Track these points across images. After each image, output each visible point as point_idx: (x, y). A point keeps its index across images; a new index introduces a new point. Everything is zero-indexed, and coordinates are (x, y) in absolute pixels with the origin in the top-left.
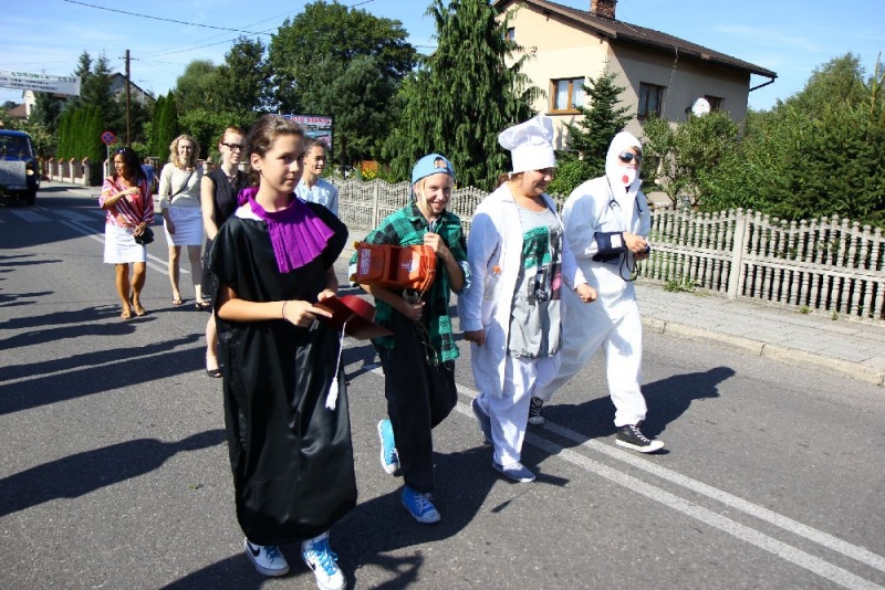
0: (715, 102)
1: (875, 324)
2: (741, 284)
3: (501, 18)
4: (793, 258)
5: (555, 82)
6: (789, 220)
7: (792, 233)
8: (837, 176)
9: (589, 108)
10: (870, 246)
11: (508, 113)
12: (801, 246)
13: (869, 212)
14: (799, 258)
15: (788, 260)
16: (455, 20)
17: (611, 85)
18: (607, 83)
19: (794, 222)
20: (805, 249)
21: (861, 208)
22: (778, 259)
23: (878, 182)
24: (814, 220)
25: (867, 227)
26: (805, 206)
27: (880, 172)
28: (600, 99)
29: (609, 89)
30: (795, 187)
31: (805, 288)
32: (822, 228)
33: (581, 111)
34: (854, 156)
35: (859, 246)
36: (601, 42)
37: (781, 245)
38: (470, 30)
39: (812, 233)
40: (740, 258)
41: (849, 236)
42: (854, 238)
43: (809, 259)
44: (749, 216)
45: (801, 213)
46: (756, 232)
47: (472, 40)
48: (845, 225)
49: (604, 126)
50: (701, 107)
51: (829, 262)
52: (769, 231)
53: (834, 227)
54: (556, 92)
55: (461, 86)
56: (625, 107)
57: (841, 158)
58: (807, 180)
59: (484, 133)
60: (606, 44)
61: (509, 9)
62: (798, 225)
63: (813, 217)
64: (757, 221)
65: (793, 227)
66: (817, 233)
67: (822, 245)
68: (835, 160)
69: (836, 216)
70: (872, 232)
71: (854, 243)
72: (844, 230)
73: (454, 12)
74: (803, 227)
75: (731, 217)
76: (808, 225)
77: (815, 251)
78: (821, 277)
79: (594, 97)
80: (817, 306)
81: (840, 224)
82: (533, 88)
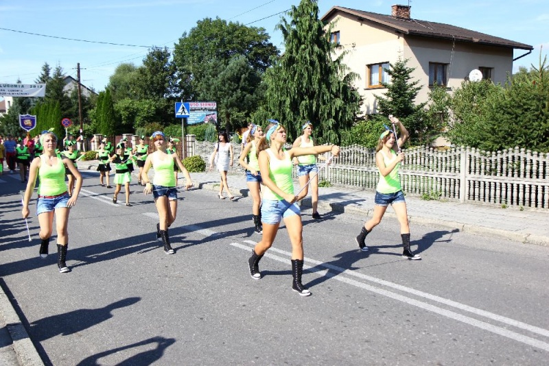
0: (486, 72)
1: (545, 212)
2: (467, 193)
3: (326, 28)
4: (496, 174)
5: (370, 66)
6: (491, 151)
7: (493, 159)
8: (516, 123)
9: (391, 84)
10: (538, 164)
11: (335, 91)
12: (499, 167)
13: (538, 144)
14: (498, 174)
15: (492, 176)
16: (295, 32)
17: (405, 67)
18: (402, 66)
19: (494, 153)
20: (502, 169)
21: (532, 141)
22: (486, 176)
23: (541, 125)
24: (505, 150)
25: (535, 153)
26: (500, 142)
27: (541, 119)
28: (397, 77)
29: (404, 70)
30: (493, 131)
31: (504, 192)
32: (510, 156)
33: (385, 86)
34: (526, 110)
35: (532, 165)
36: (399, 38)
37: (488, 167)
38: (305, 38)
39: (505, 159)
40: (464, 176)
41: (525, 159)
42: (528, 159)
43: (504, 175)
44: (468, 150)
45: (498, 147)
46: (473, 160)
47: (307, 45)
48: (523, 153)
49: (401, 95)
50: (476, 76)
51: (516, 175)
52: (480, 159)
53: (516, 154)
54: (371, 73)
55: (301, 75)
56: (415, 81)
57: (519, 111)
58: (499, 127)
59: (318, 106)
60: (402, 39)
61: (331, 22)
62: (496, 155)
63: (504, 148)
64: (473, 153)
65: (494, 156)
66: (507, 158)
67: (511, 166)
68: (516, 113)
69: (517, 148)
70: (538, 155)
71: (528, 163)
72: (522, 155)
73: (294, 27)
74: (499, 155)
75: (458, 152)
76: (502, 153)
77: (507, 169)
78: (512, 185)
79: (394, 76)
80: (512, 203)
81: (520, 152)
82: (351, 73)
